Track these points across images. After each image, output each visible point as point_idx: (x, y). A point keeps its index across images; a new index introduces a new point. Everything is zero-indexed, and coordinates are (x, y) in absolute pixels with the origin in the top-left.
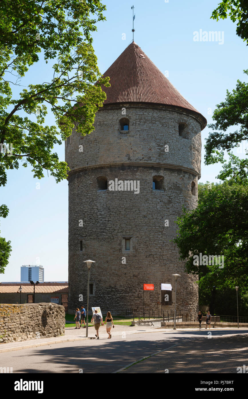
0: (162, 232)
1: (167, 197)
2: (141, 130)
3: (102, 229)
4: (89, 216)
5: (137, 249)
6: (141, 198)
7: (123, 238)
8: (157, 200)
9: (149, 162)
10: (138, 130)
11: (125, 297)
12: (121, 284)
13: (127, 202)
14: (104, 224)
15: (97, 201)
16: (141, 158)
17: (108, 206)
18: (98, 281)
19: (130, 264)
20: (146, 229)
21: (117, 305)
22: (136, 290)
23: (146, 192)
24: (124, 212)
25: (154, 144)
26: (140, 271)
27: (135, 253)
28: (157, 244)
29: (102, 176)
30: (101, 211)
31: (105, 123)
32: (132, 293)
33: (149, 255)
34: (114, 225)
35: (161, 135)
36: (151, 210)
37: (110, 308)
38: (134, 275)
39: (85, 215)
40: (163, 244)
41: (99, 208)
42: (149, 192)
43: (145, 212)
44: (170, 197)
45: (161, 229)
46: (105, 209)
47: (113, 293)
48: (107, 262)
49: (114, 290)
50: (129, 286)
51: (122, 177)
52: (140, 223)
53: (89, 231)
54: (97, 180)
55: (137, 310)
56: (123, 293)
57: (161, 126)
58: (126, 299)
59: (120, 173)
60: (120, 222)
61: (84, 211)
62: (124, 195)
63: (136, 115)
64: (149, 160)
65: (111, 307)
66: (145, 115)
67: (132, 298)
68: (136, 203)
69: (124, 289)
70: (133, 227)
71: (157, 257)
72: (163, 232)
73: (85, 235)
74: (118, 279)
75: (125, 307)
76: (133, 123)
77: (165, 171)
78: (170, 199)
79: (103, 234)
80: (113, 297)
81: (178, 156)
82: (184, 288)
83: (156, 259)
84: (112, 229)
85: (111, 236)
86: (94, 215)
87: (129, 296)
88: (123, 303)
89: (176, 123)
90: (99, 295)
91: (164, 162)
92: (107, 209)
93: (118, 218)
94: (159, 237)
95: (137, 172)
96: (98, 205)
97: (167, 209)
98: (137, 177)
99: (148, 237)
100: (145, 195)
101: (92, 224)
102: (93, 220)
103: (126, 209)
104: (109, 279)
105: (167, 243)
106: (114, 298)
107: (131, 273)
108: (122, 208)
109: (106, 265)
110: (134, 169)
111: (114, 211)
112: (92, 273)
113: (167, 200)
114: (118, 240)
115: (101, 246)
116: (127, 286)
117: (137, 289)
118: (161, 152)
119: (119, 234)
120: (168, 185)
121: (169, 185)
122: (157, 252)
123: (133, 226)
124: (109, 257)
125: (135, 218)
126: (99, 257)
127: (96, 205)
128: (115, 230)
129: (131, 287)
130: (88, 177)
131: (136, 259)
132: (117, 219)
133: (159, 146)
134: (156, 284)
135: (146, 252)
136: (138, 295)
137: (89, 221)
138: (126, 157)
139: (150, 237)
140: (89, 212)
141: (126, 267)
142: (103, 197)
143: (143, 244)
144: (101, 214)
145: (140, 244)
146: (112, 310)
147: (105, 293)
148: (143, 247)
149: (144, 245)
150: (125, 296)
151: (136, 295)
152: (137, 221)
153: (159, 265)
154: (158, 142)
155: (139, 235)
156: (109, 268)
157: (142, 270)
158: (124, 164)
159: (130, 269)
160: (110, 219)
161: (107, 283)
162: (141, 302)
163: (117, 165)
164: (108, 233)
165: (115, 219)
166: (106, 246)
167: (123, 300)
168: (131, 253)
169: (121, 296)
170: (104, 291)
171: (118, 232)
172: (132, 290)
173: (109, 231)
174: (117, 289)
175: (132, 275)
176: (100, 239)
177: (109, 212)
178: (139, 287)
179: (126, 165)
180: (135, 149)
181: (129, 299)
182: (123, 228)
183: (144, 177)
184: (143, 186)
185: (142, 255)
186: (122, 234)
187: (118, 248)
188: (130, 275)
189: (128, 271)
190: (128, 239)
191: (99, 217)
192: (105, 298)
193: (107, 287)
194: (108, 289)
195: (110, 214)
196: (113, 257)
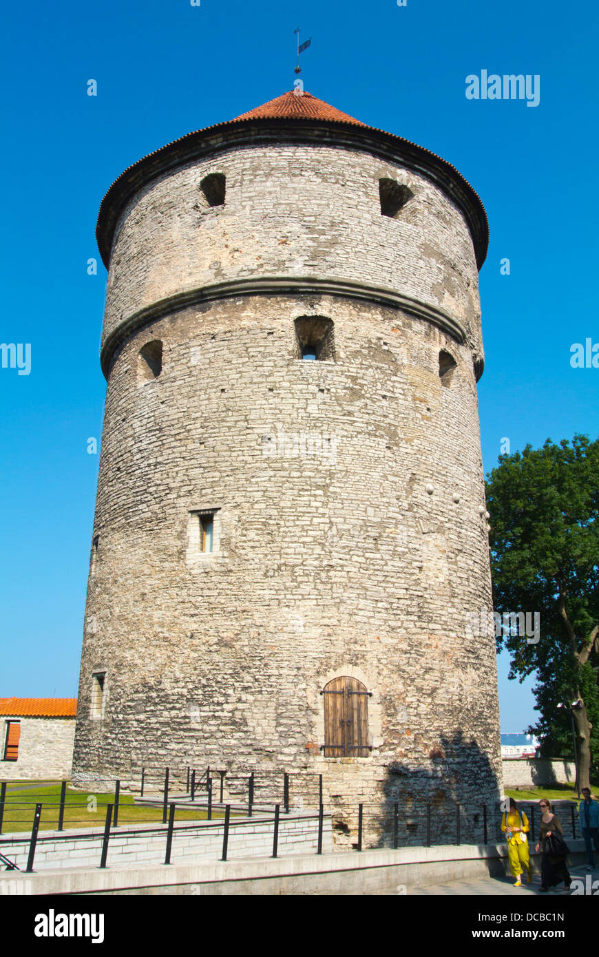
0: (325, 487)
1: (346, 380)
2: (256, 196)
3: (138, 494)
4: (116, 462)
5: (233, 548)
6: (255, 383)
7: (192, 512)
8: (309, 386)
9: (279, 274)
10: (247, 195)
11: (186, 723)
12: (179, 675)
13: (209, 399)
14: (145, 475)
15: (134, 415)
16: (255, 267)
17: (157, 421)
18: (116, 666)
19: (210, 601)
20: (268, 478)
21: (161, 752)
22: (225, 695)
23: (272, 364)
24: (201, 430)
25: (296, 227)
26: (243, 623)
27: (227, 560)
28: (306, 528)
29: (150, 341)
30: (141, 441)
31: (166, 200)
32: (212, 707)
33: (276, 567)
34: (171, 475)
35: (318, 205)
36: (289, 420)
38: (223, 638)
40: (330, 528)
41: (138, 431)
42: (282, 363)
43: (265, 426)
44: (354, 379)
45: (323, 480)
46: (152, 431)
47: (152, 708)
48: (143, 599)
49: (154, 694)
50: (204, 681)
51: (201, 331)
52: (249, 459)
54: (140, 357)
55: (229, 775)
56: (180, 709)
57: (320, 180)
58: (190, 730)
59: (197, 319)
60: (186, 463)
62: (203, 379)
63: (244, 161)
64: (278, 270)
65: (144, 761)
66: (270, 157)
67: (211, 727)
68: (237, 400)
69: (185, 691)
70: (225, 474)
71: (307, 575)
72: (331, 489)
74: (169, 657)
75: (184, 761)
76: (236, 181)
77: (338, 302)
78: (357, 387)
79: (140, 507)
80: (150, 723)
81: (378, 263)
82: (419, 690)
83: (301, 582)
84: (161, 488)
85: (159, 511)
86: (125, 456)
88: (181, 746)
89: (370, 177)
90: (115, 716)
91: (329, 274)
92: (155, 430)
93: (180, 453)
94: (313, 504)
95: (244, 309)
96: (136, 423)
97: (344, 415)
98: (243, 323)
99: (274, 504)
100: (267, 374)
101: (120, 483)
102: (123, 472)
103: (206, 420)
104: (142, 658)
105: (346, 527)
106: (152, 728)
107: (212, 632)
108: (194, 419)
109: (138, 610)
110: (234, 302)
111: (173, 433)
112: (104, 641)
113: (345, 388)
114: (177, 523)
115: (132, 547)
116: (194, 682)
117: (230, 692)
118: (318, 247)
119: (180, 500)
120: (347, 344)
121: (350, 344)
122: (305, 557)
123: (225, 471)
124: (149, 582)
125: (233, 447)
126: (125, 583)
127: (132, 425)
128: (171, 489)
129: (208, 686)
131: (230, 583)
132: (178, 455)
133: (311, 232)
134: (301, 672)
135: (266, 555)
136: (233, 714)
137: (114, 477)
138: (210, 271)
139: (282, 504)
140: (117, 451)
141: (196, 612)
142: (149, 397)
143: (257, 529)
144: (141, 448)
145: (246, 529)
147: (129, 706)
148: (257, 538)
149: (260, 532)
150: (188, 717)
151: (225, 714)
152: (238, 456)
153: (315, 602)
154: (310, 222)
155: (243, 499)
156: (146, 619)
157: (250, 621)
158: (207, 292)
159: (210, 618)
160: (160, 459)
161: (136, 673)
162: (243, 741)
163: (187, 297)
164: (154, 501)
165: (173, 456)
166: (143, 544)
167: (179, 733)
168: (215, 561)
169: (174, 717)
170: (128, 701)
171: (179, 496)
172: (211, 697)
173: (156, 496)
174: (162, 694)
175: (215, 640)
176: (131, 526)
177: (160, 437)
178: (237, 684)
179: (210, 294)
180: (237, 245)
181: (202, 730)
182: (193, 482)
183: (266, 323)
184: (262, 349)
185: (250, 567)
186: (189, 500)
187: (175, 549)
188: (208, 638)
189: (202, 627)
190: (208, 515)
191: (135, 458)
192: (129, 728)
193: (137, 686)
194: (139, 693)
195: (160, 443)
196: (159, 579)
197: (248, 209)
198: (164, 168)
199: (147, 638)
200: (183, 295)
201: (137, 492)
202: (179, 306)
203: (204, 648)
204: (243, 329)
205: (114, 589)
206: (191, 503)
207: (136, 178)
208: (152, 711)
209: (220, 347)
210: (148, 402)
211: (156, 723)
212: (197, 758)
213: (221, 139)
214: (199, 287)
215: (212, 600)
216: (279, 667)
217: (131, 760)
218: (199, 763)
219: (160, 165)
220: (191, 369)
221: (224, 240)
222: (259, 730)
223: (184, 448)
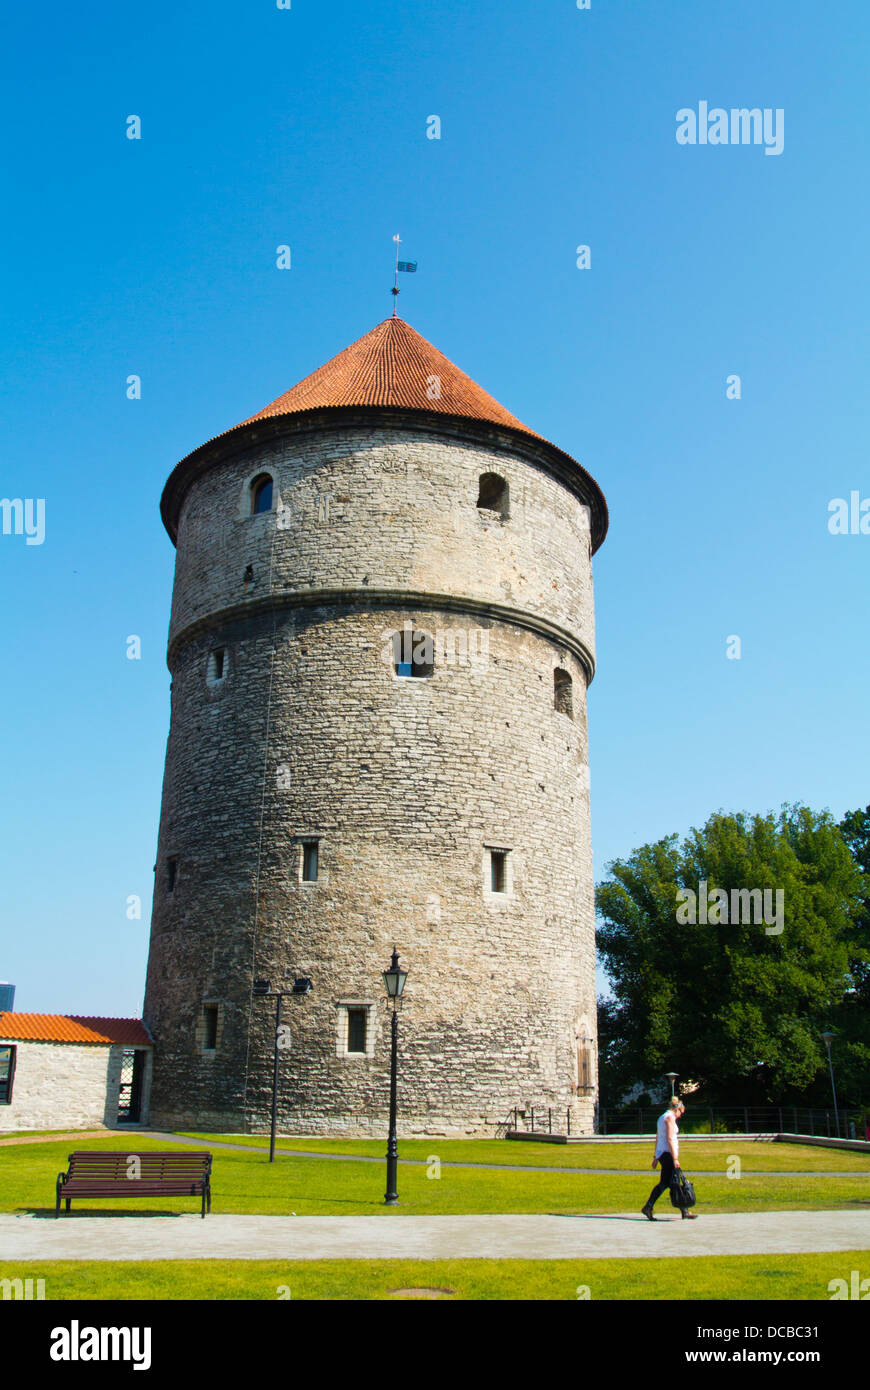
2: (535, 524)
3: (411, 808)
4: (356, 756)
5: (523, 892)
6: (531, 726)
8: (563, 742)
10: (529, 518)
11: (491, 1064)
12: (480, 1014)
13: (496, 729)
14: (420, 790)
15: (392, 710)
16: (539, 604)
17: (434, 732)
20: (543, 827)
21: (466, 1093)
22: (522, 1037)
23: (541, 710)
24: (489, 760)
25: (561, 574)
26: (533, 969)
27: (519, 904)
28: (566, 881)
30: (409, 747)
31: (438, 471)
32: (512, 1049)
33: (553, 916)
34: (458, 799)
36: (553, 772)
37: (440, 1105)
38: (519, 982)
39: (335, 752)
40: (576, 885)
41: (401, 732)
42: (547, 711)
43: (540, 773)
44: (579, 741)
45: (571, 837)
46: (426, 741)
47: (453, 1048)
48: (431, 930)
49: (455, 1034)
50: (504, 1024)
52: (530, 803)
53: (356, 812)
56: (484, 1050)
58: (495, 1071)
60: (476, 792)
61: (333, 737)
62: (488, 704)
63: (524, 476)
64: (552, 615)
65: (445, 1103)
66: (544, 484)
67: (513, 1069)
68: (519, 738)
69: (488, 1032)
70: (513, 815)
71: (567, 928)
73: (336, 824)
74: (470, 996)
76: (518, 496)
78: (581, 750)
79: (417, 824)
80: (451, 1064)
83: (565, 934)
84: (447, 811)
85: (446, 836)
86: (376, 755)
87: (503, 1059)
88: (487, 1087)
92: (432, 742)
93: (468, 778)
95: (521, 643)
96: (396, 722)
97: (577, 776)
98: (521, 657)
99: (548, 855)
100: (539, 719)
101: (369, 785)
102: (375, 773)
103: (493, 751)
104: (437, 994)
106: (454, 1069)
107: (509, 974)
108: (481, 746)
109: (426, 941)
110: (513, 631)
111: (457, 752)
112: (362, 969)
113: (576, 750)
114: (471, 855)
115: (407, 868)
116: (495, 1024)
117: (525, 1035)
118: (572, 602)
119: (472, 831)
121: (577, 707)
122: (566, 910)
123: (513, 811)
125: (519, 788)
126: (399, 907)
127: (387, 722)
128: (460, 816)
129: (508, 1028)
130: (358, 627)
131: (522, 928)
132: (465, 780)
133: (569, 584)
134: (567, 1018)
135: (546, 904)
136: (529, 1056)
137: (354, 773)
138: (501, 589)
139: (553, 855)
140: (356, 743)
141: (495, 953)
142: (419, 698)
143: (539, 877)
144: (409, 755)
145: (532, 876)
146: (447, 1114)
147: (419, 1045)
148: (540, 886)
149: (540, 880)
150: (493, 1059)
151: (523, 1056)
152: (522, 798)
153: (571, 954)
154: (569, 574)
155: (529, 845)
156: (437, 953)
157: (537, 967)
158: (493, 609)
159: (507, 961)
160: (440, 777)
161: (427, 1009)
162: (537, 1083)
163: (473, 605)
164: (436, 823)
165: (460, 779)
166: (427, 869)
167: (484, 1074)
168: (509, 903)
169: (480, 1058)
170: (418, 1039)
171: (471, 827)
172: (511, 1039)
173: (439, 818)
174: (464, 1034)
175: (513, 983)
176: (402, 843)
177: (439, 752)
178: (530, 1028)
179: (495, 613)
180: (525, 572)
181: (505, 1072)
182: (485, 815)
183: (537, 664)
184: (535, 691)
185: (536, 914)
186: (482, 833)
187: (470, 883)
188: (506, 981)
189: (502, 969)
190: (501, 853)
191: (398, 764)
192: (422, 1068)
193: (430, 1024)
194: (434, 1031)
195: (441, 759)
196: (452, 912)
197: (530, 535)
198: (436, 429)
199: (440, 974)
200: (470, 601)
201: (408, 806)
202: (457, 608)
203: (503, 990)
204: (521, 664)
205: (375, 910)
206: (485, 836)
207: (394, 417)
208: (453, 1051)
209: (503, 675)
210: (416, 704)
211: (459, 1064)
212: (501, 1100)
213: (509, 441)
214: (490, 602)
215: (508, 942)
216: (557, 1014)
217: (428, 1103)
218: (504, 1103)
219: (433, 424)
220: (475, 688)
221: (511, 559)
222: (547, 1072)
223: (472, 775)
